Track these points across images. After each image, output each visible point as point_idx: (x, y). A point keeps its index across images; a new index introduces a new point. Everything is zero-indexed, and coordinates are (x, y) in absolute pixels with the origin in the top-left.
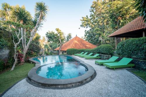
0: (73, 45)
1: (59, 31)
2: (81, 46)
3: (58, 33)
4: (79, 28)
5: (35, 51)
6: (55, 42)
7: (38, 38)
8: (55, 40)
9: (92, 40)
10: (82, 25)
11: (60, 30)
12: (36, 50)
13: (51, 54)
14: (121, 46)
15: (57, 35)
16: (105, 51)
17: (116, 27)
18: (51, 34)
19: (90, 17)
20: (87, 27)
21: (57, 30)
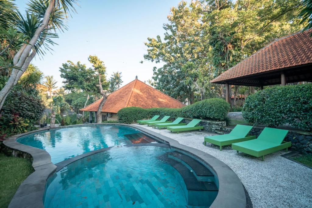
0: (132, 100)
1: (98, 63)
2: (150, 102)
3: (96, 69)
4: (142, 62)
5: (24, 116)
6: (88, 90)
7: (34, 78)
8: (88, 86)
9: (168, 89)
10: (147, 56)
11: (101, 60)
12: (30, 113)
13: (75, 123)
14: (257, 103)
15: (93, 72)
16: (215, 113)
17: (223, 64)
18: (74, 69)
19: (165, 39)
20: (159, 61)
21: (93, 60)
